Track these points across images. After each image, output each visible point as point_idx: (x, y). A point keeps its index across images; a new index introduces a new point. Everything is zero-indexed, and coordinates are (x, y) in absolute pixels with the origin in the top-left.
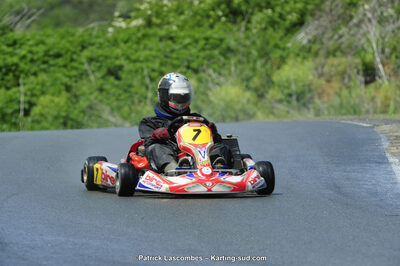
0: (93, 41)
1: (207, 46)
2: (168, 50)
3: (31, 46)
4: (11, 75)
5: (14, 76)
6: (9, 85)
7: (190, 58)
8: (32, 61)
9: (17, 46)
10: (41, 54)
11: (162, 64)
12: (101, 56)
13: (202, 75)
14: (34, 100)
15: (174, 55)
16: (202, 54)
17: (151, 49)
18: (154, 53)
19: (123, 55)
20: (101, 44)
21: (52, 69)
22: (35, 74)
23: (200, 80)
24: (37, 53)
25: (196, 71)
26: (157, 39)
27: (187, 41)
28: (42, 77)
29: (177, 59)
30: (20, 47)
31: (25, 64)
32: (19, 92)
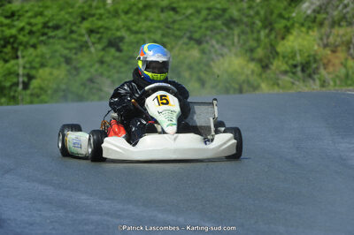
0: (93, 12)
1: (210, 17)
2: (170, 20)
3: (30, 17)
4: (9, 47)
5: (13, 48)
6: (7, 57)
7: (192, 29)
8: (31, 33)
9: (16, 18)
10: (40, 26)
11: (163, 35)
12: (101, 27)
13: (204, 45)
14: (33, 72)
15: (176, 26)
16: (204, 25)
17: (152, 20)
18: (155, 24)
19: (124, 26)
20: (101, 15)
21: (51, 40)
22: (34, 46)
23: (203, 52)
24: (36, 24)
25: (199, 42)
26: (159, 10)
27: (190, 11)
28: (42, 49)
29: (179, 30)
30: (18, 20)
31: (24, 36)
32: (17, 64)
